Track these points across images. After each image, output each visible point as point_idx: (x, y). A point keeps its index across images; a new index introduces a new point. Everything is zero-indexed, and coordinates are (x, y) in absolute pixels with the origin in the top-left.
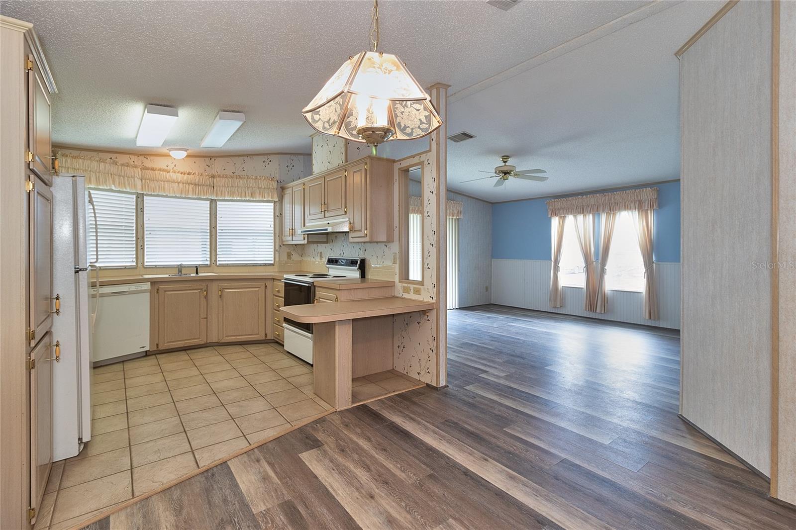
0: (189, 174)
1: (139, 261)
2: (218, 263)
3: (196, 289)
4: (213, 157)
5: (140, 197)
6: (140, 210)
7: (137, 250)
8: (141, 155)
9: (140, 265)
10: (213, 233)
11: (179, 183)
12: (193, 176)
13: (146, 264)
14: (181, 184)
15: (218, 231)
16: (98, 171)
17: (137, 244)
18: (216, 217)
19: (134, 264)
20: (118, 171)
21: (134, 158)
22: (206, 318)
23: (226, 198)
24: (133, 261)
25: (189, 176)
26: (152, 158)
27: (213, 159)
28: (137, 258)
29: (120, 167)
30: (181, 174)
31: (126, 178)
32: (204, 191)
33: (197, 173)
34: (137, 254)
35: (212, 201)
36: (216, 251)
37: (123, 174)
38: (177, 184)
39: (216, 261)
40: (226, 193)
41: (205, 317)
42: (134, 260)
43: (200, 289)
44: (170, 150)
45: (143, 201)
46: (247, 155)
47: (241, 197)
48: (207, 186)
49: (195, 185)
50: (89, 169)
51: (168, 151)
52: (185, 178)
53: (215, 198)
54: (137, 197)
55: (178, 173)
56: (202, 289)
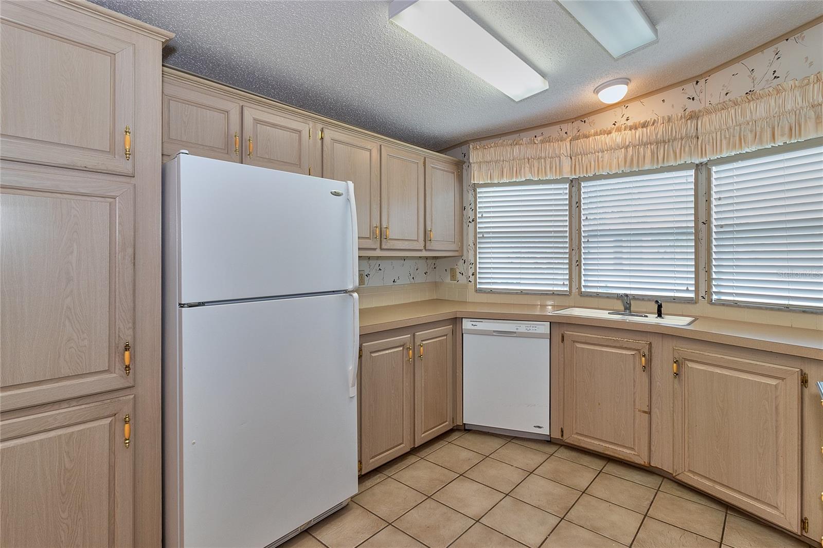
0: (644, 125)
1: (573, 284)
2: (714, 297)
3: (626, 348)
4: (701, 76)
5: (575, 184)
6: (575, 205)
7: (570, 269)
8: (576, 119)
9: (574, 290)
10: (703, 235)
11: (627, 147)
12: (653, 127)
13: (583, 290)
14: (630, 150)
15: (714, 229)
16: (512, 158)
17: (570, 259)
18: (708, 201)
19: (567, 289)
20: (536, 152)
21: (565, 127)
22: (649, 413)
23: (724, 155)
24: (564, 284)
25: (645, 129)
26: (592, 118)
27: (702, 82)
28: (570, 280)
29: (539, 145)
30: (630, 130)
31: (548, 161)
32: (675, 153)
33: (660, 121)
34: (570, 274)
35: (698, 167)
36: (708, 272)
37: (543, 155)
38: (623, 150)
39: (709, 292)
40: (724, 142)
41: (646, 409)
42: (567, 282)
43: (634, 350)
44: (597, 91)
45: (579, 190)
46: (785, 37)
47: (761, 142)
48: (682, 139)
49: (657, 143)
50: (502, 159)
51: (594, 95)
52: (637, 136)
53: (705, 160)
54: (571, 186)
55: (625, 130)
56: (638, 350)
